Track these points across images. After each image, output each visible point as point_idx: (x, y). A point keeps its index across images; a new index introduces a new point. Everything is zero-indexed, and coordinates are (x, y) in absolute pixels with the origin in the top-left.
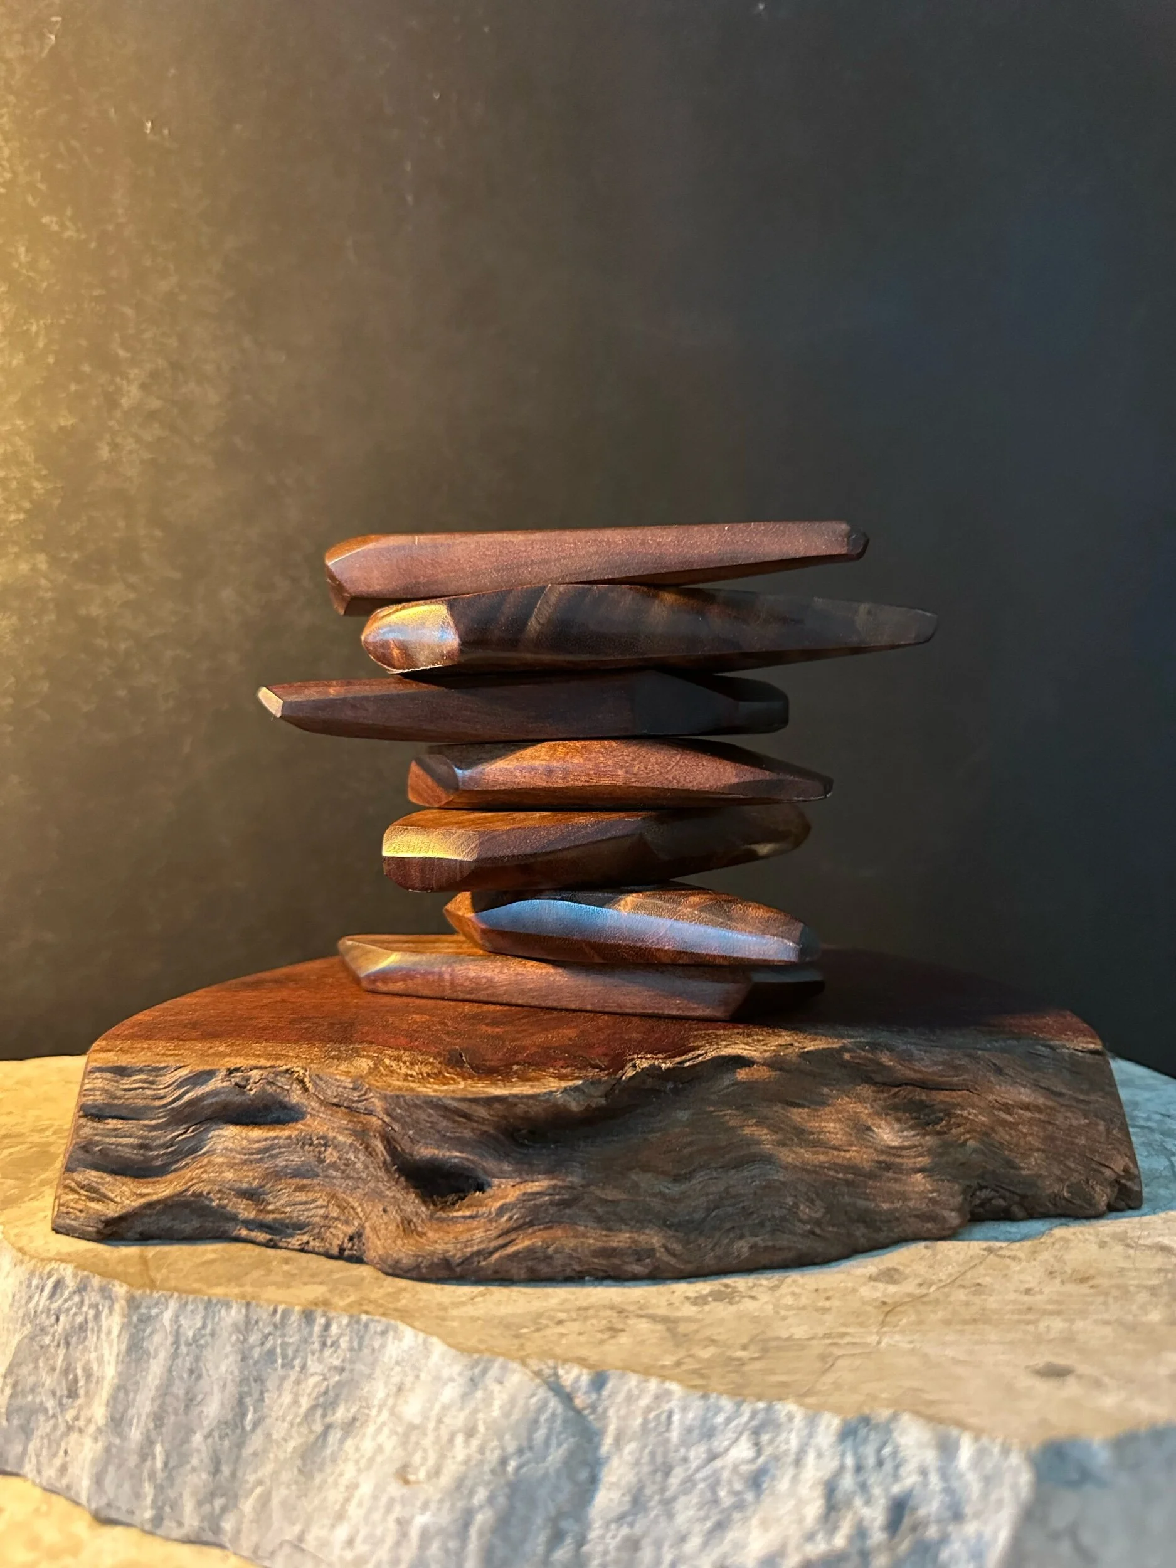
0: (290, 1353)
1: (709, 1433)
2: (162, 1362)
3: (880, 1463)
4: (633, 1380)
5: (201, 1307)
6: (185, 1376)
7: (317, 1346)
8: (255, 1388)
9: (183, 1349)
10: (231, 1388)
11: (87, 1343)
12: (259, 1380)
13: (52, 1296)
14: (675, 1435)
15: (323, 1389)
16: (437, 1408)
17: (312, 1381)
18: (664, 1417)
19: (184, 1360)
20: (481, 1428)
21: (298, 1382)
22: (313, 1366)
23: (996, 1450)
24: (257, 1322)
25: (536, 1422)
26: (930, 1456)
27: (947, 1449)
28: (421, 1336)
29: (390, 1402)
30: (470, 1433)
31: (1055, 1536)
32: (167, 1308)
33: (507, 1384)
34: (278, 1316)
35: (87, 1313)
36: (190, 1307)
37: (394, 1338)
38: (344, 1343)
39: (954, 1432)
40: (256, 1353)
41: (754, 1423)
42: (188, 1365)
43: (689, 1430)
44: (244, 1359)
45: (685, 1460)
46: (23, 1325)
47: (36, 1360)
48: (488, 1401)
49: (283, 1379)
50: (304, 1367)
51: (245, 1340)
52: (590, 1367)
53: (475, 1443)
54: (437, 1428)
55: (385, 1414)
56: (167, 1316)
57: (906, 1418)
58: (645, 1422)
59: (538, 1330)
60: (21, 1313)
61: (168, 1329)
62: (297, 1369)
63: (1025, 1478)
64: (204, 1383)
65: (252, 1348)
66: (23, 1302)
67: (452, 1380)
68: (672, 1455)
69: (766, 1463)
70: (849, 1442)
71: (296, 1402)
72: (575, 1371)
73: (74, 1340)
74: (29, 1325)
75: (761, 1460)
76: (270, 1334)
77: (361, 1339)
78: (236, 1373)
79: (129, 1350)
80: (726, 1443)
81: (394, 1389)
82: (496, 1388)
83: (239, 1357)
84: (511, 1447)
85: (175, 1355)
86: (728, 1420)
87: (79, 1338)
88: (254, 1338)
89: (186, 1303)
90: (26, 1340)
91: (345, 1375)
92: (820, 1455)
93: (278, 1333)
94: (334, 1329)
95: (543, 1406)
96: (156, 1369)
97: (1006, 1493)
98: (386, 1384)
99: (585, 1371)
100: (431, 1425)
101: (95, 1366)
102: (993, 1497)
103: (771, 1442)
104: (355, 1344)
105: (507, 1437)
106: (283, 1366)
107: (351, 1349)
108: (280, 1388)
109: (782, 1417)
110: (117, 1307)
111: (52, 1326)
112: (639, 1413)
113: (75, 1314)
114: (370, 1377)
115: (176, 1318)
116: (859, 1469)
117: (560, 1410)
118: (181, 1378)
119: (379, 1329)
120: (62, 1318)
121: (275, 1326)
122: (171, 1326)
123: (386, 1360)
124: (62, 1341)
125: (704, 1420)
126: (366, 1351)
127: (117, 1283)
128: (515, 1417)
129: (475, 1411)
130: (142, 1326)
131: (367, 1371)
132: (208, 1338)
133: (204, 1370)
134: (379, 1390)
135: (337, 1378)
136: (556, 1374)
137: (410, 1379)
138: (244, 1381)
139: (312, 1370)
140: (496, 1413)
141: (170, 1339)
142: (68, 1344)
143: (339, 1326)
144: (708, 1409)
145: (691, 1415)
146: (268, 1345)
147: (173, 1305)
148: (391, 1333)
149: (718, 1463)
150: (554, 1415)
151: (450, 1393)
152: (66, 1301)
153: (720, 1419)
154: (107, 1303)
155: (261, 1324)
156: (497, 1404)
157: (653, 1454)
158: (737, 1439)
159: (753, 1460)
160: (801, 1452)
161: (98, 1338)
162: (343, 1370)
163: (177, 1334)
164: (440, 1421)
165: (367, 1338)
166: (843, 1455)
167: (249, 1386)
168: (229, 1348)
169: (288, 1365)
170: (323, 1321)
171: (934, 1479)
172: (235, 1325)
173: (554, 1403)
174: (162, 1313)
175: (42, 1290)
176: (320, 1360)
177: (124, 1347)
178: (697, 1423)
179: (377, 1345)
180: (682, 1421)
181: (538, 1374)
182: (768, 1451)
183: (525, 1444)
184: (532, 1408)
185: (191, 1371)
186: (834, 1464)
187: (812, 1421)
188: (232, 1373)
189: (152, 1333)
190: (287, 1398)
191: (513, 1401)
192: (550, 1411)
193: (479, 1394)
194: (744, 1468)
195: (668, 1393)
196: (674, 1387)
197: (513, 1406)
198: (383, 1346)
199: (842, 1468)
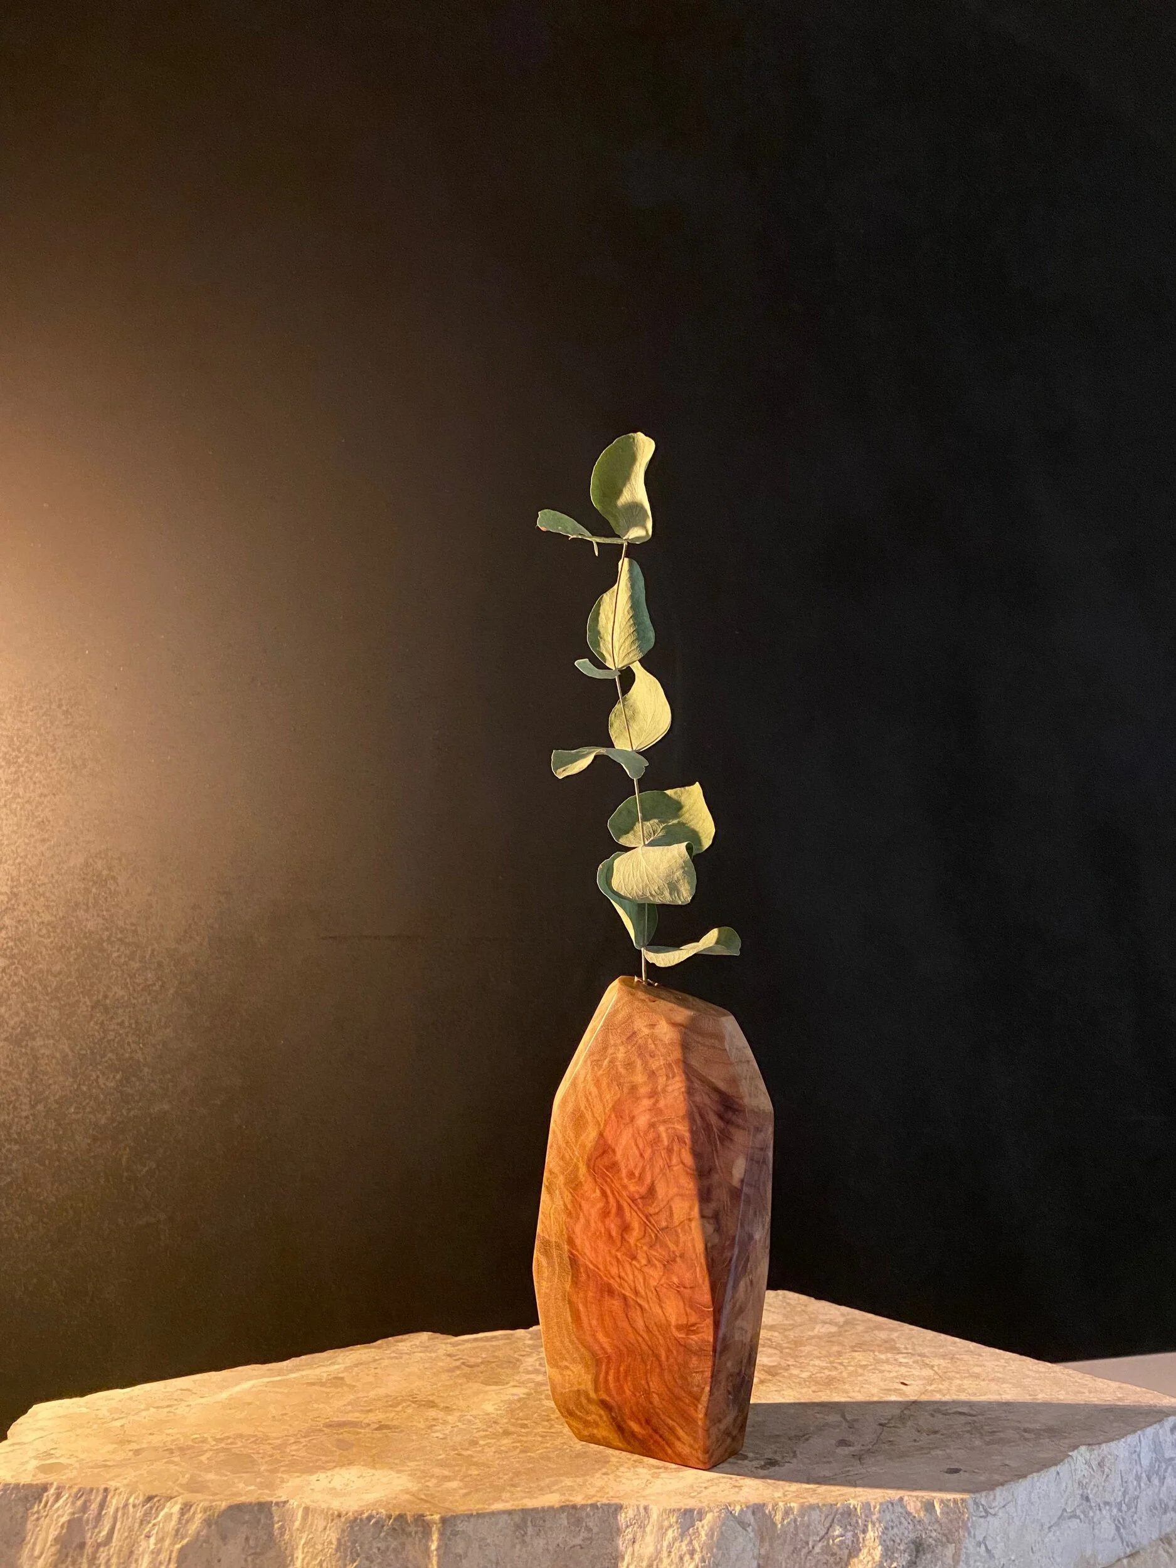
31: (979, 1544)
45: (807, 1543)
59: (699, 1493)
67: (671, 1526)
80: (826, 1531)
100: (665, 1554)
129: (691, 1542)
140: (704, 1538)
156: (703, 1533)
158: (831, 1526)
191: (712, 1530)
197: (713, 1534)
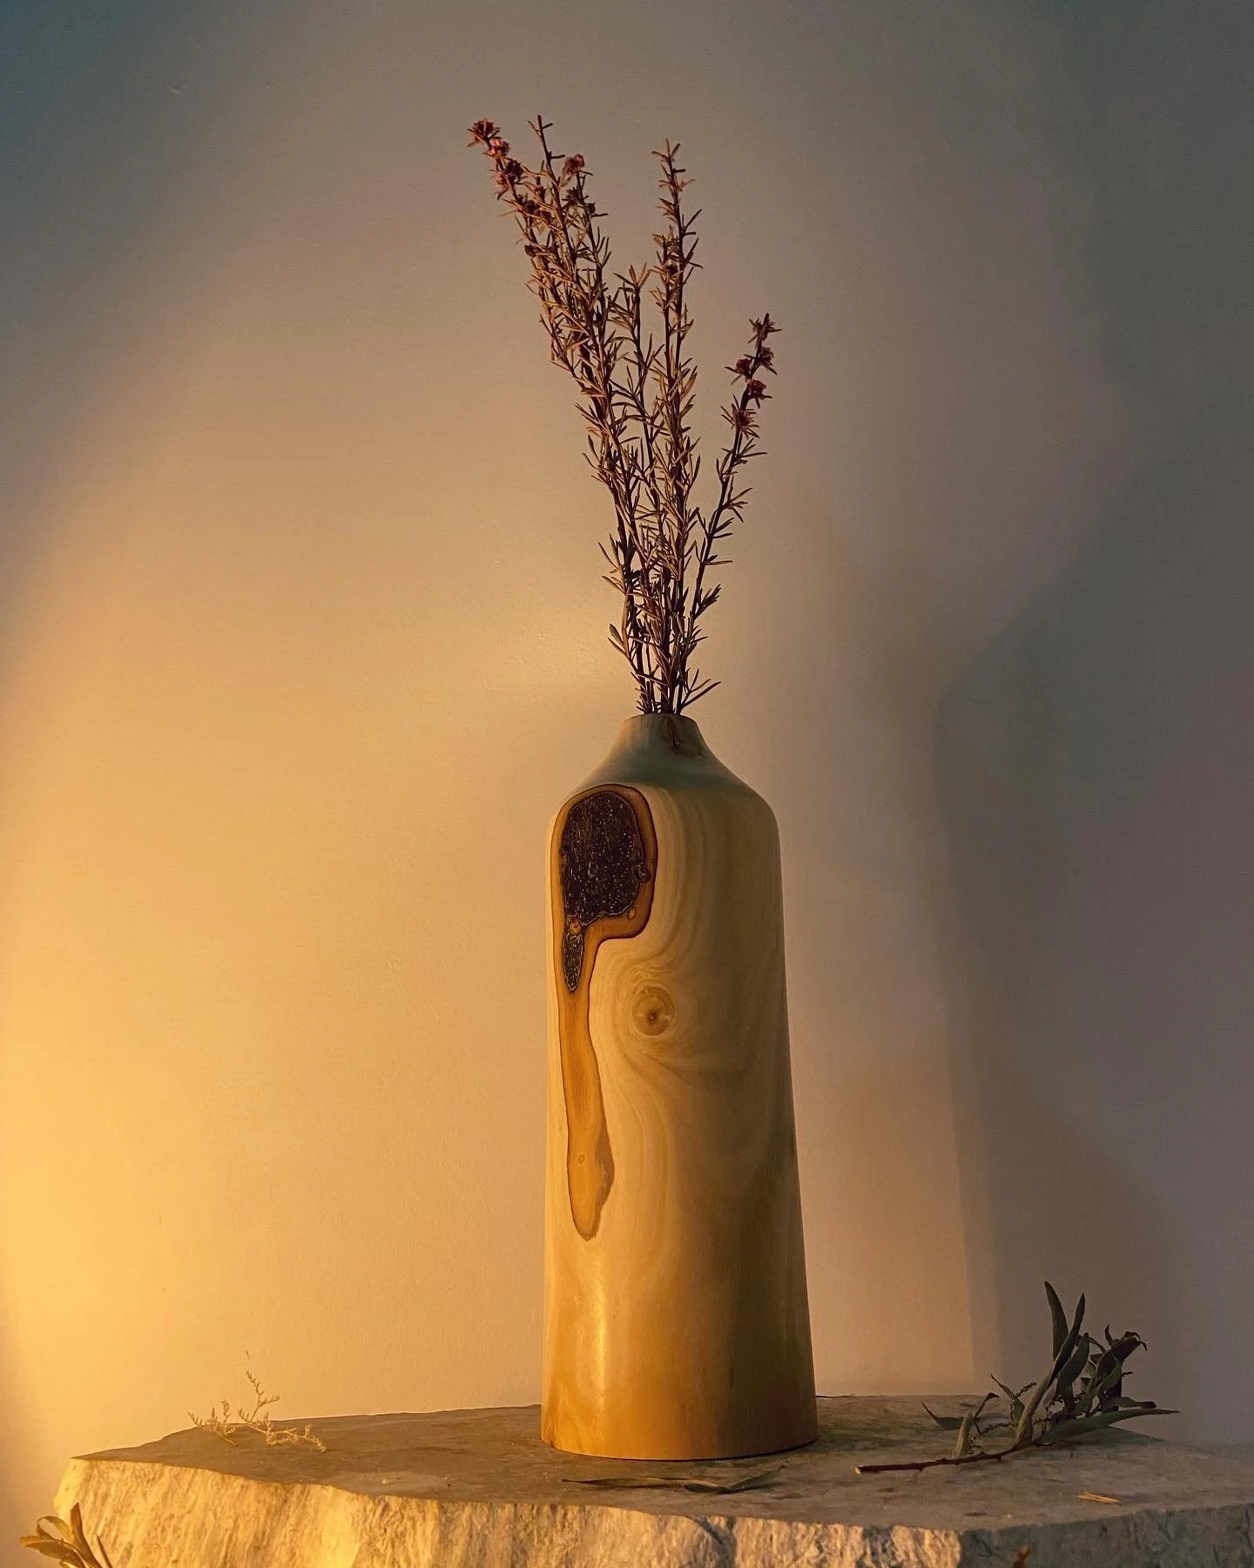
0: (542, 1534)
1: (793, 1544)
2: (461, 1546)
3: (884, 1551)
4: (749, 1521)
5: (486, 1509)
6: (477, 1553)
7: (559, 1527)
8: (522, 1556)
9: (475, 1537)
10: (507, 1559)
11: (406, 1544)
12: (524, 1551)
13: (382, 1515)
14: (775, 1548)
15: (565, 1552)
16: (638, 1549)
17: (557, 1550)
18: (768, 1540)
19: (475, 1544)
20: (667, 1554)
21: (548, 1551)
22: (558, 1540)
23: (942, 1537)
24: (521, 1517)
25: (698, 1546)
26: (910, 1544)
27: (918, 1539)
28: (625, 1512)
29: (608, 1553)
30: (660, 1557)
32: (463, 1512)
33: (679, 1528)
34: (534, 1511)
35: (406, 1524)
36: (478, 1511)
37: (607, 1517)
38: (576, 1526)
39: (921, 1530)
40: (522, 1535)
41: (816, 1537)
42: (478, 1547)
43: (782, 1545)
44: (514, 1539)
46: (362, 1537)
47: (372, 1558)
48: (669, 1540)
49: (539, 1550)
50: (551, 1541)
51: (515, 1527)
52: (724, 1516)
53: (664, 1563)
54: (640, 1560)
55: (605, 1560)
56: (465, 1516)
57: (896, 1528)
58: (758, 1542)
60: (360, 1528)
61: (465, 1525)
62: (547, 1544)
63: (958, 1548)
64: (489, 1555)
65: (519, 1532)
66: (361, 1522)
68: (773, 1560)
69: (825, 1557)
70: (867, 1541)
71: (547, 1563)
72: (717, 1519)
73: (397, 1544)
74: (366, 1537)
75: (822, 1555)
76: (530, 1522)
77: (586, 1522)
78: (509, 1549)
79: (440, 1542)
81: (610, 1546)
82: (674, 1532)
83: (511, 1539)
84: (684, 1563)
85: (469, 1544)
86: (803, 1537)
87: (400, 1543)
88: (520, 1527)
89: (476, 1509)
90: (365, 1546)
91: (577, 1544)
92: (853, 1549)
93: (535, 1521)
94: (569, 1516)
95: (701, 1537)
96: (458, 1551)
97: (949, 1559)
98: (604, 1545)
99: (722, 1519)
101: (413, 1558)
102: (943, 1563)
103: (827, 1546)
104: (583, 1525)
105: (682, 1556)
106: (539, 1541)
107: (581, 1527)
108: (536, 1557)
109: (832, 1531)
110: (429, 1516)
111: (382, 1535)
112: (754, 1539)
113: (398, 1526)
114: (594, 1541)
115: (471, 1518)
116: (873, 1554)
117: (710, 1539)
118: (474, 1555)
119: (597, 1514)
120: (388, 1531)
121: (533, 1518)
122: (467, 1522)
123: (603, 1531)
124: (390, 1545)
125: (790, 1538)
126: (590, 1528)
127: (429, 1501)
128: (684, 1545)
130: (448, 1524)
131: (590, 1539)
132: (491, 1529)
133: (488, 1551)
134: (599, 1550)
135: (573, 1545)
136: (706, 1522)
137: (619, 1539)
138: (514, 1553)
139: (556, 1544)
141: (467, 1531)
142: (393, 1546)
143: (573, 1513)
144: (792, 1531)
145: (782, 1536)
146: (528, 1531)
147: (468, 1509)
148: (605, 1514)
149: (799, 1561)
150: (707, 1542)
151: (645, 1539)
152: (391, 1517)
153: (798, 1537)
154: (421, 1515)
155: (524, 1516)
157: (763, 1561)
159: (818, 1556)
160: (843, 1548)
161: (414, 1539)
162: (577, 1540)
163: (471, 1529)
164: (641, 1555)
165: (590, 1520)
166: (865, 1548)
167: (518, 1557)
168: (503, 1534)
169: (541, 1542)
170: (563, 1512)
171: (912, 1555)
172: (509, 1521)
173: (708, 1536)
174: (460, 1515)
175: (374, 1512)
176: (562, 1536)
177: (437, 1537)
178: (787, 1539)
179: (596, 1523)
180: (778, 1540)
181: (697, 1521)
182: (825, 1550)
183: (692, 1560)
184: (695, 1539)
185: (480, 1551)
186: (862, 1552)
187: (848, 1532)
188: (506, 1549)
189: (454, 1529)
190: (542, 1561)
192: (705, 1541)
193: (664, 1537)
194: (813, 1561)
195: (770, 1525)
196: (773, 1522)
198: (601, 1523)
199: (865, 1553)
